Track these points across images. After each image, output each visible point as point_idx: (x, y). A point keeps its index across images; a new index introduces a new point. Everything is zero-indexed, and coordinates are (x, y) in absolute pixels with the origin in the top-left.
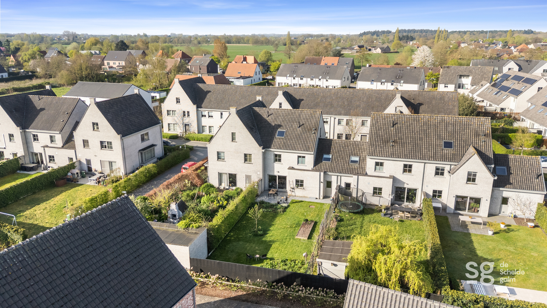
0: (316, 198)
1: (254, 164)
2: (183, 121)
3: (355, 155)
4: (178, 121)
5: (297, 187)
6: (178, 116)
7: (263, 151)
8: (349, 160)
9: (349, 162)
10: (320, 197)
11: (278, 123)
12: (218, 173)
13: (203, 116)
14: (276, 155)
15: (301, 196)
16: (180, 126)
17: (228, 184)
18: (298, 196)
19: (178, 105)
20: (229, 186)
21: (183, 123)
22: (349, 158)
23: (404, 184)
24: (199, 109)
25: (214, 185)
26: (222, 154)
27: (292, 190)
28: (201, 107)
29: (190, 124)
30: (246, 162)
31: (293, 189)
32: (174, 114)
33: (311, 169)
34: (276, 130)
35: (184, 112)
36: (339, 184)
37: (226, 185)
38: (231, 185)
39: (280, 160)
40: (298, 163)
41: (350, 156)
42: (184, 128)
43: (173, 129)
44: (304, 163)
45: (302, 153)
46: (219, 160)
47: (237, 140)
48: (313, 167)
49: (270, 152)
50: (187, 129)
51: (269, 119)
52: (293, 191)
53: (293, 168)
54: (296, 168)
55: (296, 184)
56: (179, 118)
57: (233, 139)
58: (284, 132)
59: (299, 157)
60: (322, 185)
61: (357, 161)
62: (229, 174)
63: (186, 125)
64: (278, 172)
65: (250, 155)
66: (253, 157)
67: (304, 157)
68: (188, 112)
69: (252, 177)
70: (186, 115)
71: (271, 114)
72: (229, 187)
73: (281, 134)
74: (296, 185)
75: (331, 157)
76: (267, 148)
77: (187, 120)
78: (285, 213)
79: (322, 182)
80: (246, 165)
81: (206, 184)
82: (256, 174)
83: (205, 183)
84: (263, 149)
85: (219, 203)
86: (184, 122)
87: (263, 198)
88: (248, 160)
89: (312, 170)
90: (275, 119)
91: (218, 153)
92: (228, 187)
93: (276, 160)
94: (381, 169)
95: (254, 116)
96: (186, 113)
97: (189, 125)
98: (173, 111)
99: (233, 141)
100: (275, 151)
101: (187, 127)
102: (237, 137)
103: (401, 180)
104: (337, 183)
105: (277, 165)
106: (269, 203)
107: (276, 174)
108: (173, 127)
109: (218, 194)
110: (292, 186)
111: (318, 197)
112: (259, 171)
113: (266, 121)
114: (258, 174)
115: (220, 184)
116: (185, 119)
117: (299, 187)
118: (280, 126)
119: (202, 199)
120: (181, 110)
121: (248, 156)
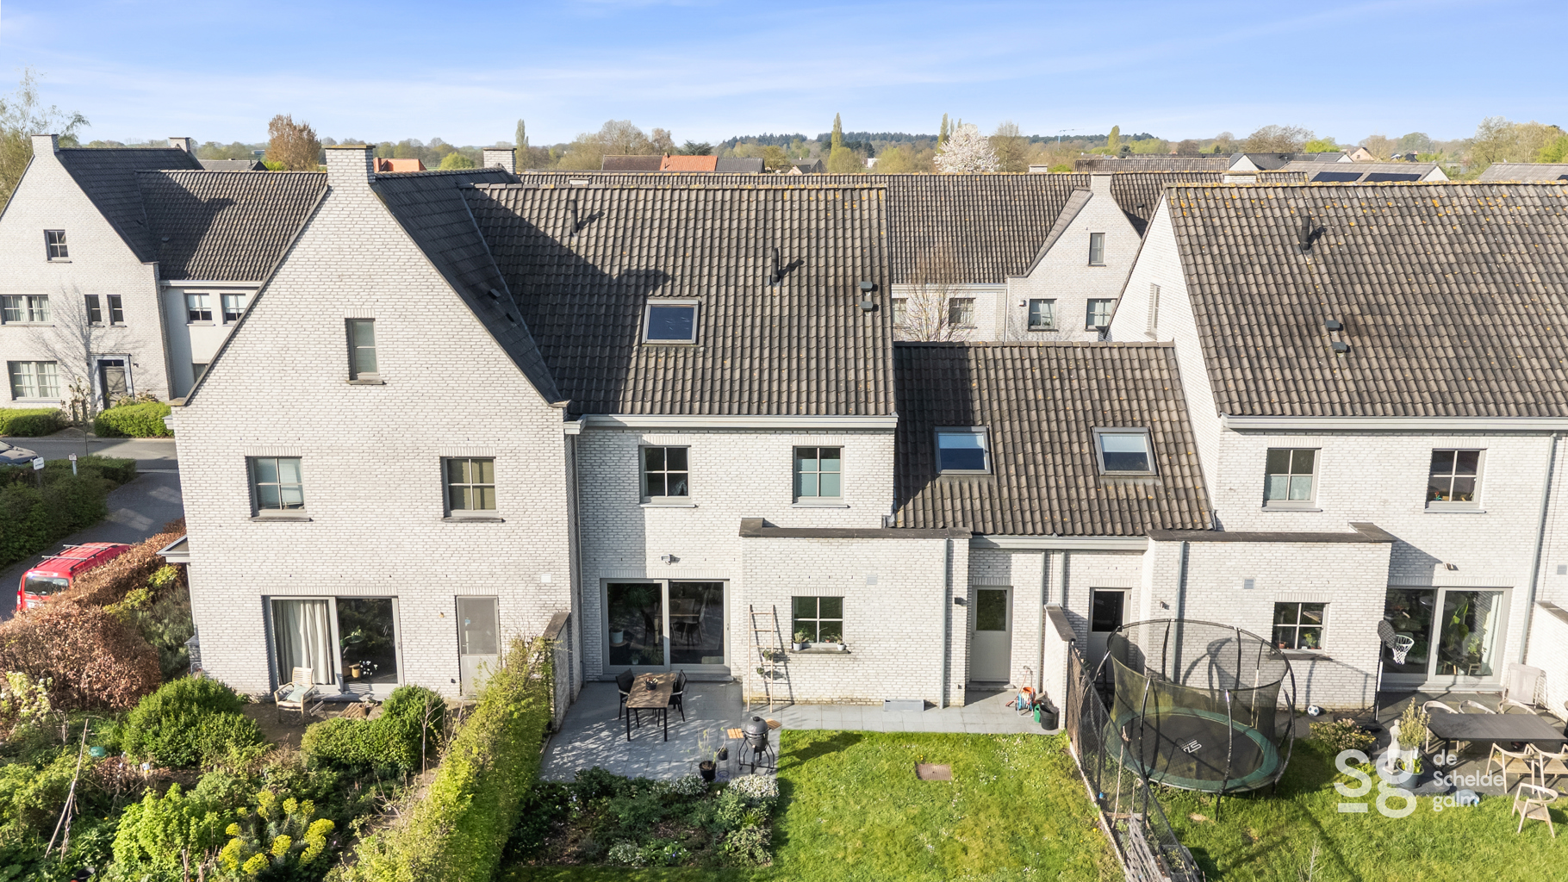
0: (928, 705)
1: (510, 523)
2: (87, 345)
3: (1124, 422)
4: (59, 347)
5: (804, 647)
6: (58, 323)
7: (575, 428)
8: (1093, 454)
9: (1095, 465)
10: (946, 693)
11: (643, 261)
12: (265, 598)
13: (194, 316)
14: (653, 457)
15: (826, 698)
16: (75, 370)
17: (338, 670)
18: (807, 703)
19: (58, 268)
20: (347, 679)
21: (89, 354)
22: (1092, 443)
23: (1432, 567)
24: (173, 283)
25: (231, 683)
26: (286, 475)
27: (769, 665)
28: (183, 275)
29: (125, 359)
30: (455, 513)
31: (778, 657)
32: (41, 313)
33: (878, 525)
34: (635, 306)
35: (92, 301)
36: (1056, 600)
37: (322, 679)
38: (355, 674)
39: (679, 486)
40: (797, 493)
41: (1089, 431)
42: (97, 377)
43: (36, 391)
44: (836, 493)
45: (818, 428)
46: (263, 513)
47: (383, 367)
48: (888, 512)
49: (615, 440)
50: (110, 383)
51: (583, 244)
52: (777, 675)
53: (760, 529)
54: (781, 522)
55: (797, 627)
56: (66, 332)
57: (358, 364)
58: (690, 310)
59: (802, 453)
60: (960, 615)
61: (1141, 457)
62: (339, 600)
63: (104, 364)
64: (673, 559)
65: (483, 461)
66: (501, 474)
67: (832, 453)
68: (115, 301)
69: (504, 610)
70: (105, 314)
71: (592, 218)
72: (344, 689)
73: (673, 323)
74: (795, 631)
75: (981, 442)
76: (596, 412)
77: (107, 340)
78: (784, 854)
79: (959, 601)
80: (462, 533)
81: (169, 689)
82: (532, 589)
83: (168, 677)
84: (571, 415)
85: (265, 843)
86: (94, 348)
87: (590, 744)
88: (470, 496)
89: (889, 531)
90: (622, 244)
91: (256, 469)
92: (334, 691)
93: (653, 486)
94: (1297, 494)
95: (485, 229)
96: (104, 303)
97: (119, 363)
98: (30, 298)
99: (361, 376)
100: (650, 430)
101: (112, 376)
102: (384, 345)
103: (1418, 545)
104: (1045, 601)
105: (660, 517)
106: (644, 784)
107: (657, 571)
108: (34, 379)
109: (259, 761)
110: (770, 642)
111: (936, 696)
112: (549, 566)
113: (566, 256)
114: (539, 587)
115: (281, 668)
116: (96, 332)
117: (814, 646)
118: (654, 279)
119: (124, 821)
120: (76, 290)
121: (469, 469)
